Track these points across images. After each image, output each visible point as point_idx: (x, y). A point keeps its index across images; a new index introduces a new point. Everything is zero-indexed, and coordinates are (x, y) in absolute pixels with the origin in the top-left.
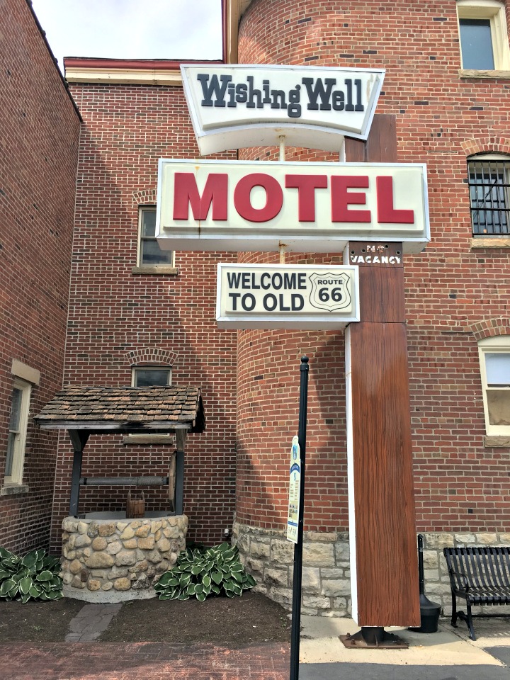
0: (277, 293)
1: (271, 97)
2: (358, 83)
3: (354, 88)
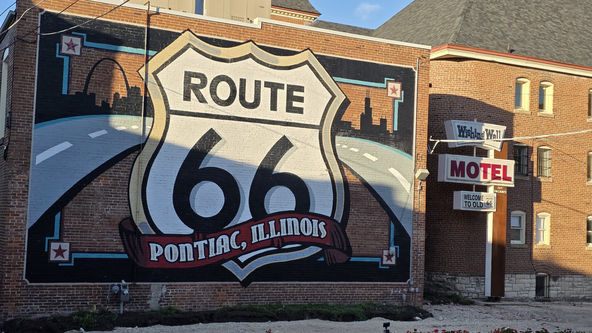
0: (476, 201)
1: (477, 135)
2: (500, 131)
3: (499, 133)
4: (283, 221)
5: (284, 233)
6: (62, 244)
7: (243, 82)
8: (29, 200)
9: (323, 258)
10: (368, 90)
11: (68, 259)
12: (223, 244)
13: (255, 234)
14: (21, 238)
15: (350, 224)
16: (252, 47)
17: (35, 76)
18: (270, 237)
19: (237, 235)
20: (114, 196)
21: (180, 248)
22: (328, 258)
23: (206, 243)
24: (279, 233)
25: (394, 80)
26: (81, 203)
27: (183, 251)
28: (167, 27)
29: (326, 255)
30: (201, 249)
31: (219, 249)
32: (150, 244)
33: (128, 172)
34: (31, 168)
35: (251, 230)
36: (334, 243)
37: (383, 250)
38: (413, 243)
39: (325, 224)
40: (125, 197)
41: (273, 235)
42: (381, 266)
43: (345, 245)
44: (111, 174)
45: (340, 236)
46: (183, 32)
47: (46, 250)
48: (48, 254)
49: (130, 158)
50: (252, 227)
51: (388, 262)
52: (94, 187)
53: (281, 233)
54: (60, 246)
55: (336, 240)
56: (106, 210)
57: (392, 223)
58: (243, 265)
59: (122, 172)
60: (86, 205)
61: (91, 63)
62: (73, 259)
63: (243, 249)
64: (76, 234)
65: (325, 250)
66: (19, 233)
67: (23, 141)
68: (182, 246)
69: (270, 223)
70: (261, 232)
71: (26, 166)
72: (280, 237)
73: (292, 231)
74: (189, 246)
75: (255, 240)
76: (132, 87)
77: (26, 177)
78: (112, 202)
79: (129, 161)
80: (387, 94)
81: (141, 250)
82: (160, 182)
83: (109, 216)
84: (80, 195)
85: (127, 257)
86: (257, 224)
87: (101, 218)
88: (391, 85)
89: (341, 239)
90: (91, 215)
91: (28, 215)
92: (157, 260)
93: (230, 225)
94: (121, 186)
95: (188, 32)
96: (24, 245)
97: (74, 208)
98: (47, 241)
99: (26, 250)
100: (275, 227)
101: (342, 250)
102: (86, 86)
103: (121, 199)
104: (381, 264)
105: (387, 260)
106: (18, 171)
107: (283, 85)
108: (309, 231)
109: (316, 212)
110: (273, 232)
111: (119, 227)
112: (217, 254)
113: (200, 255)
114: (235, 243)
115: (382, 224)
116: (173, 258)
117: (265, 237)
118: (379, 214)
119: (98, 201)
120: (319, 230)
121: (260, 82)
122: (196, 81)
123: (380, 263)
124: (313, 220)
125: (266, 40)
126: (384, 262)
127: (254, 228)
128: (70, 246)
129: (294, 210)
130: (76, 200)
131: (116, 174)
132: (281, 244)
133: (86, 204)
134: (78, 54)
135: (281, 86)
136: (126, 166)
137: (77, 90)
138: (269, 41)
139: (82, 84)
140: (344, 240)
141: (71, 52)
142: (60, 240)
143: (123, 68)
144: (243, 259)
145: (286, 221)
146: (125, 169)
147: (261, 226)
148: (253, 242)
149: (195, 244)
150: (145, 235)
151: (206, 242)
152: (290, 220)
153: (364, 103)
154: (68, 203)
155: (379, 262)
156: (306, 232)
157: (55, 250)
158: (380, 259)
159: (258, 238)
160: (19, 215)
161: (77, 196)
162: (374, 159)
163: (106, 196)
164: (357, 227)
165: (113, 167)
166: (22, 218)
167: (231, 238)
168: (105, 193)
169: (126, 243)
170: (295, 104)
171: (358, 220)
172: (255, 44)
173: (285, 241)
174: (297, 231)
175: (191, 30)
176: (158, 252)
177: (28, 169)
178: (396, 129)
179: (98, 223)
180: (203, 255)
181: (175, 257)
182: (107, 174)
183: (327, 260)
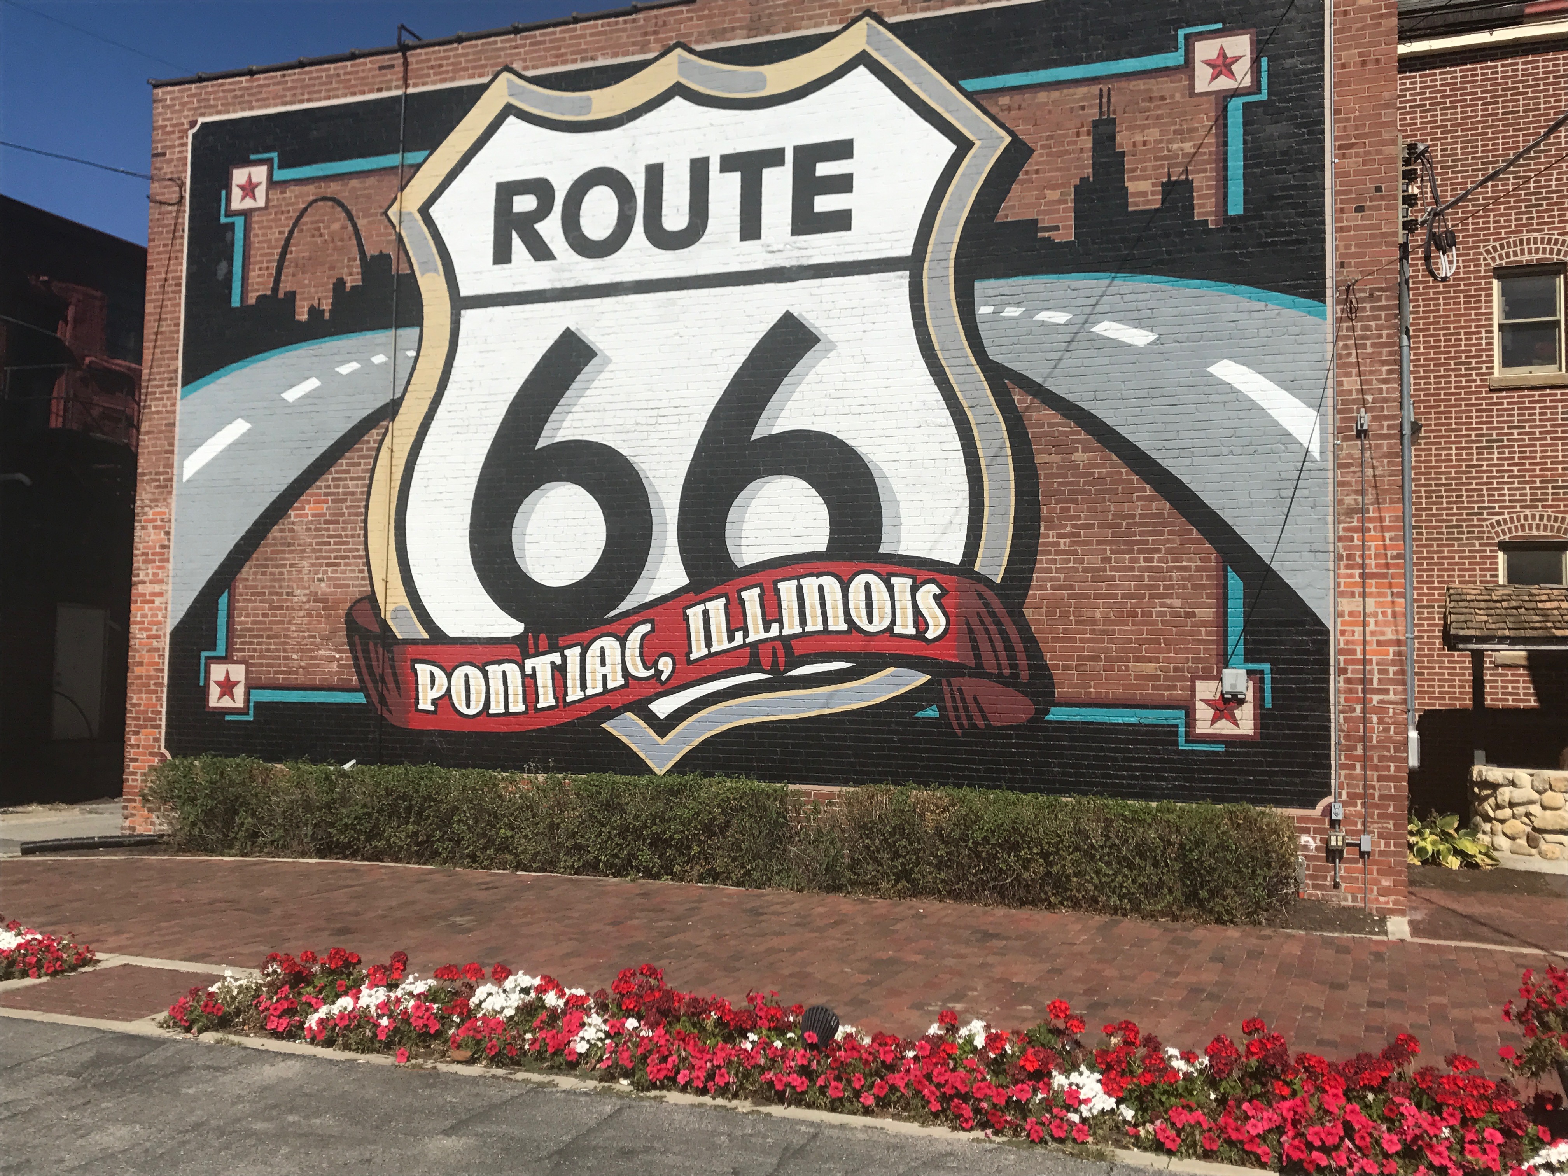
4: (788, 589)
5: (791, 625)
6: (233, 668)
7: (655, 173)
8: (170, 566)
9: (935, 707)
10: (1105, 93)
11: (242, 706)
12: (603, 663)
13: (697, 633)
14: (156, 655)
15: (1043, 588)
16: (682, 61)
17: (180, 277)
18: (748, 641)
19: (643, 637)
20: (336, 543)
21: (490, 676)
22: (956, 709)
23: (558, 661)
24: (775, 627)
25: (1219, 26)
26: (267, 566)
27: (496, 685)
28: (453, 79)
29: (947, 696)
30: (544, 679)
31: (594, 680)
32: (417, 666)
33: (363, 478)
34: (174, 492)
35: (686, 619)
36: (978, 657)
37: (1193, 680)
38: (1341, 652)
39: (938, 591)
40: (359, 543)
41: (756, 633)
42: (1187, 741)
43: (1023, 663)
44: (329, 487)
45: (1002, 632)
46: (492, 81)
47: (202, 683)
48: (204, 692)
49: (368, 442)
50: (689, 612)
51: (1217, 725)
52: (293, 523)
53: (781, 628)
54: (228, 673)
55: (985, 647)
56: (320, 580)
57: (1231, 575)
58: (663, 727)
59: (352, 479)
60: (277, 570)
61: (287, 218)
62: (252, 704)
63: (664, 677)
64: (259, 644)
65: (944, 681)
66: (155, 644)
67: (161, 432)
68: (494, 671)
69: (744, 595)
70: (718, 626)
71: (167, 487)
72: (781, 637)
73: (820, 619)
74: (512, 669)
75: (698, 651)
76: (372, 257)
77: (165, 513)
78: (330, 558)
79: (368, 449)
80: (1192, 86)
81: (397, 682)
82: (439, 497)
83: (324, 594)
84: (266, 546)
85: (364, 701)
86: (704, 601)
87: (309, 601)
88: (1205, 50)
89: (1006, 639)
90: (288, 594)
91: (170, 602)
92: (432, 708)
93: (624, 607)
94: (350, 514)
95: (506, 75)
96: (162, 671)
97: (253, 580)
98: (203, 661)
99: (166, 681)
100: (762, 606)
101: (1011, 681)
102: (277, 280)
103: (350, 550)
104: (1187, 734)
105: (1214, 721)
106: (151, 501)
107: (781, 152)
108: (882, 617)
109: (903, 550)
110: (756, 625)
111: (346, 622)
112: (589, 692)
113: (541, 698)
114: (638, 660)
115: (1183, 579)
116: (472, 703)
117: (731, 639)
118: (1168, 541)
119: (302, 558)
120: (917, 613)
121: (705, 161)
122: (524, 203)
123: (1182, 730)
124: (894, 580)
125: (725, 30)
126: (1203, 727)
127: (695, 614)
128: (247, 672)
129: (823, 548)
130: (257, 560)
131: (337, 487)
132: (782, 660)
133: (277, 566)
134: (261, 202)
135: (775, 157)
136: (359, 464)
137: (258, 290)
138: (733, 29)
139: (270, 275)
140: (1019, 646)
141: (249, 204)
142: (226, 659)
143: (354, 213)
144: (663, 707)
145: (800, 589)
146: (356, 472)
147: (717, 607)
148: (693, 657)
149: (529, 664)
150: (406, 642)
151: (556, 658)
152: (810, 584)
153: (1087, 142)
154: (242, 567)
155: (1177, 726)
156: (870, 621)
157: (218, 683)
158: (1182, 713)
159: (709, 643)
160: (153, 602)
161: (261, 549)
162: (1140, 337)
163: (317, 544)
164: (1070, 597)
165: (333, 469)
166: (160, 609)
167: (628, 644)
168: (316, 537)
169: (362, 663)
170: (824, 203)
171: (1076, 570)
172: (691, 51)
173: (798, 652)
174: (836, 617)
175: (515, 66)
176: (435, 687)
177: (170, 493)
178: (1236, 207)
179: (302, 613)
180: (551, 696)
181: (478, 701)
182: (320, 488)
183: (952, 715)
